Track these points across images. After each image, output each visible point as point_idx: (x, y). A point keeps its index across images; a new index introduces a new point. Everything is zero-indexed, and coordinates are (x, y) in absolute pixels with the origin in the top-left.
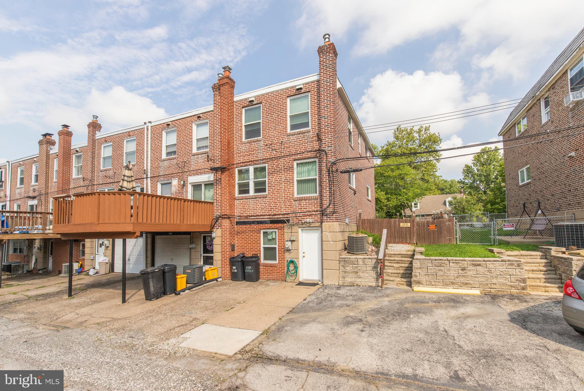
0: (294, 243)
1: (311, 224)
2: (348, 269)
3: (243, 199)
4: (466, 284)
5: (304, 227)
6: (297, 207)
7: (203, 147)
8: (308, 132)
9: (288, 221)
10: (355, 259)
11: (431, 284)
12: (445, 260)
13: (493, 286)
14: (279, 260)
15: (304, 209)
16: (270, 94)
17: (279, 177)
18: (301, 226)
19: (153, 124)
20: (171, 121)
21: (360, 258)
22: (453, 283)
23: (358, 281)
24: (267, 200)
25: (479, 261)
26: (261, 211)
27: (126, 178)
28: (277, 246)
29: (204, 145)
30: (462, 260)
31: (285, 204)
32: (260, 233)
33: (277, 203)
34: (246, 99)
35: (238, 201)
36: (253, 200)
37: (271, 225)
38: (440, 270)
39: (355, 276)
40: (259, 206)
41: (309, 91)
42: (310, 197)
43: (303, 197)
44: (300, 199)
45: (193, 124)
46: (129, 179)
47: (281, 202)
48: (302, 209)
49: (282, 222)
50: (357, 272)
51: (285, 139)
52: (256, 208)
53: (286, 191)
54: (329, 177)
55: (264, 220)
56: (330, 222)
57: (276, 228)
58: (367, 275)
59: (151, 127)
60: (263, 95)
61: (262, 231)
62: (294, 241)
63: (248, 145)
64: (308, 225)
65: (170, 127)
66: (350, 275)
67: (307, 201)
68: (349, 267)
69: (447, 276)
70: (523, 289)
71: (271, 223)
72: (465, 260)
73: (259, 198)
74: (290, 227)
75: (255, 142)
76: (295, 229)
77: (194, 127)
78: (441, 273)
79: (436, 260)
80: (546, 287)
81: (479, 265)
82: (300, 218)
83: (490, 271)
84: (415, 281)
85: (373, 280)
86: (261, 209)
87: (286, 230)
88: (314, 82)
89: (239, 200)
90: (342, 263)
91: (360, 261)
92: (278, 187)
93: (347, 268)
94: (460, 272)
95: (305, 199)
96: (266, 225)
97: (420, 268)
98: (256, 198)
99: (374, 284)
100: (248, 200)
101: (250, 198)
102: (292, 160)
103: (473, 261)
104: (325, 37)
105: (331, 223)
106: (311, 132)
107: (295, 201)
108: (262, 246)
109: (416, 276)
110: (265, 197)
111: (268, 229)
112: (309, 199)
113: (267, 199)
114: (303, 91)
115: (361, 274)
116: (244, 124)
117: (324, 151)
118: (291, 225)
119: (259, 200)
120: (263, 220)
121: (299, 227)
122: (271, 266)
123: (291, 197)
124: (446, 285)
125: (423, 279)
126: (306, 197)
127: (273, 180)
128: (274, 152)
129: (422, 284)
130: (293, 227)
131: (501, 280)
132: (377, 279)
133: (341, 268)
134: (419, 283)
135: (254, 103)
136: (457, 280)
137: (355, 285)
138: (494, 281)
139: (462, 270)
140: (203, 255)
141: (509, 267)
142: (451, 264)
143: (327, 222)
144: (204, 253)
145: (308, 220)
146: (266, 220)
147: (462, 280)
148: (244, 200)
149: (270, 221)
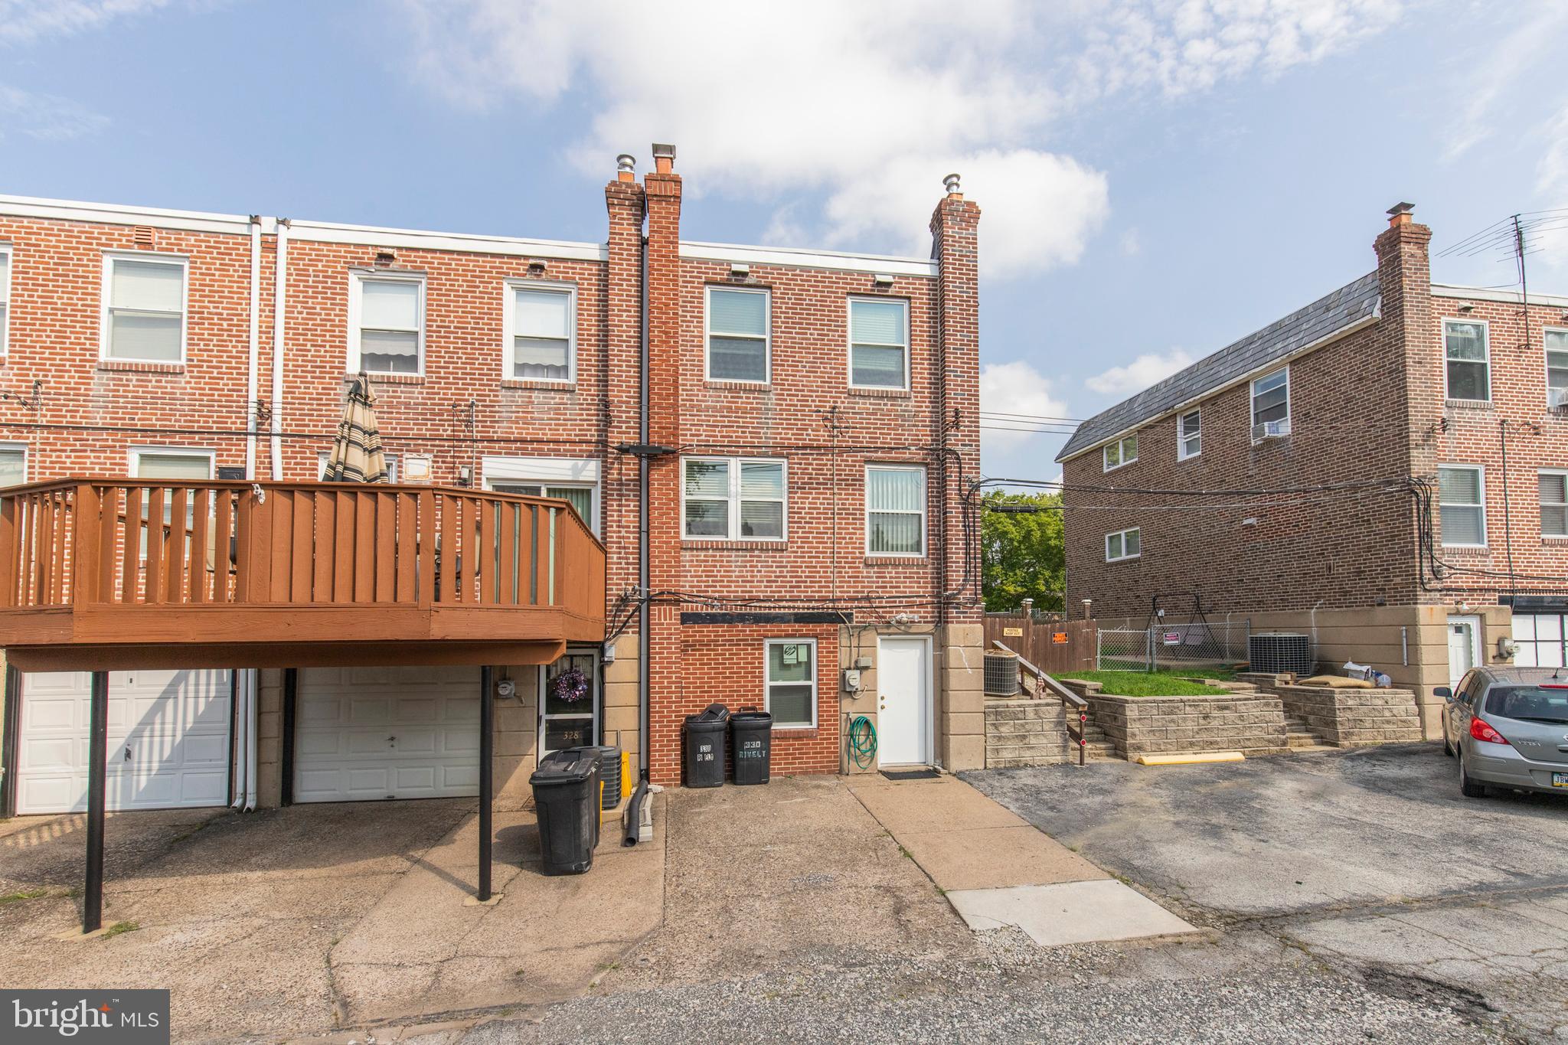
0: (865, 673)
1: (910, 627)
2: (1005, 730)
3: (707, 549)
4: (1211, 743)
5: (890, 634)
6: (873, 582)
7: (537, 368)
8: (906, 398)
9: (849, 616)
10: (1019, 706)
11: (1160, 750)
12: (1178, 702)
13: (1249, 743)
14: (818, 721)
15: (891, 587)
16: (798, 272)
17: (824, 499)
18: (885, 631)
19: (296, 233)
20: (400, 248)
21: (1029, 706)
22: (1192, 744)
23: (1027, 756)
24: (785, 558)
25: (1226, 700)
26: (766, 587)
27: (357, 436)
28: (813, 683)
29: (547, 362)
30: (1203, 701)
31: (840, 572)
32: (760, 647)
33: (815, 567)
34: (720, 262)
35: (688, 553)
36: (741, 553)
37: (797, 626)
38: (1173, 721)
39: (1021, 744)
40: (760, 571)
41: (909, 298)
42: (908, 559)
43: (890, 558)
44: (883, 564)
45: (505, 283)
46: (366, 441)
47: (828, 567)
48: (886, 587)
49: (834, 618)
50: (1024, 737)
51: (843, 402)
52: (752, 576)
53: (844, 538)
54: (964, 517)
55: (777, 611)
56: (965, 622)
57: (815, 636)
58: (1045, 741)
59: (290, 241)
60: (777, 267)
61: (767, 643)
62: (867, 668)
63: (726, 397)
64: (903, 628)
65: (393, 265)
66: (1010, 745)
67: (900, 570)
68: (1007, 727)
69: (1183, 731)
70: (1284, 743)
71: (796, 621)
72: (1206, 701)
73: (762, 550)
74: (856, 635)
75: (750, 391)
76: (868, 637)
77: (509, 294)
78: (1172, 727)
79: (1164, 702)
80: (1299, 738)
81: (1226, 708)
82: (881, 610)
83: (1241, 718)
84: (1132, 745)
85: (1056, 750)
86: (768, 581)
87: (844, 641)
88: (922, 279)
89: (692, 549)
90: (993, 717)
91: (1030, 714)
92: (822, 526)
93: (1002, 729)
94: (1202, 721)
95: (896, 564)
96: (783, 627)
97: (1140, 719)
98: (752, 550)
99: (1058, 759)
100: (725, 553)
101: (732, 549)
102: (860, 461)
103: (1218, 700)
104: (948, 182)
105: (967, 626)
106: (913, 399)
107: (867, 565)
108: (768, 683)
109: (1134, 735)
110: (782, 550)
111: (787, 636)
112: (907, 564)
113: (785, 554)
114: (891, 291)
115: (1033, 741)
116: (708, 332)
117: (954, 452)
118: (857, 627)
119: (760, 557)
120: (772, 611)
121: (879, 634)
122: (798, 736)
123: (858, 555)
124: (1182, 748)
125: (1145, 740)
126: (899, 559)
127: (807, 506)
128: (810, 432)
129: (1145, 751)
130: (863, 633)
131: (1256, 733)
132: (1064, 748)
133: (991, 730)
134: (1139, 748)
135: (748, 280)
136: (1198, 738)
137: (1022, 765)
138: (1247, 734)
139: (1204, 718)
140: (545, 717)
141: (1265, 709)
142: (1187, 708)
143: (957, 622)
144: (548, 712)
145: (904, 617)
146: (782, 611)
147: (1205, 736)
148: (711, 552)
149: (796, 614)
